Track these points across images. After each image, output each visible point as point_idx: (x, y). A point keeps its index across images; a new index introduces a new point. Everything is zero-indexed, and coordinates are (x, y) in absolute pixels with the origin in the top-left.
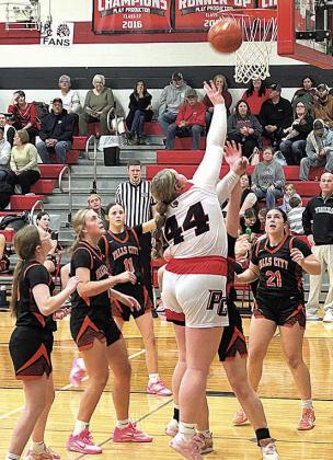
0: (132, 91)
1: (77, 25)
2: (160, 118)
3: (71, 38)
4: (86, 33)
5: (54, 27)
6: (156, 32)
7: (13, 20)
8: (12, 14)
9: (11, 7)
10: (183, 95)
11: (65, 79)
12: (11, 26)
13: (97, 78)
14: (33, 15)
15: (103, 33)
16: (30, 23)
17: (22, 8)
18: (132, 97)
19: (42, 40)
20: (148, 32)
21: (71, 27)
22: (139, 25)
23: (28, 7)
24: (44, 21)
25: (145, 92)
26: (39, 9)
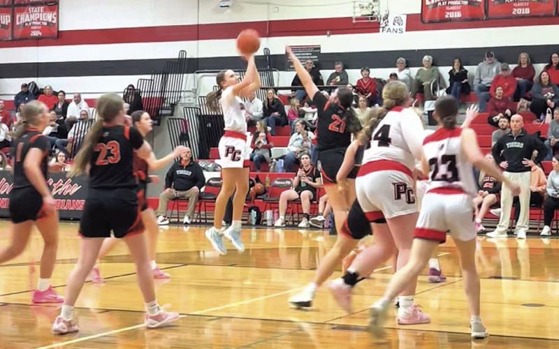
0: (451, 68)
1: (410, 17)
2: (476, 88)
3: (404, 27)
4: (415, 23)
5: (391, 19)
6: (473, 20)
7: (359, 15)
8: (358, 10)
9: (357, 4)
10: (494, 70)
11: (402, 60)
12: (357, 19)
13: (426, 58)
14: (374, 10)
15: (430, 22)
16: (372, 17)
17: (366, 4)
18: (451, 73)
19: (381, 29)
20: (467, 20)
21: (404, 19)
22: (458, 15)
23: (370, 4)
24: (383, 14)
25: (461, 68)
26: (379, 5)
